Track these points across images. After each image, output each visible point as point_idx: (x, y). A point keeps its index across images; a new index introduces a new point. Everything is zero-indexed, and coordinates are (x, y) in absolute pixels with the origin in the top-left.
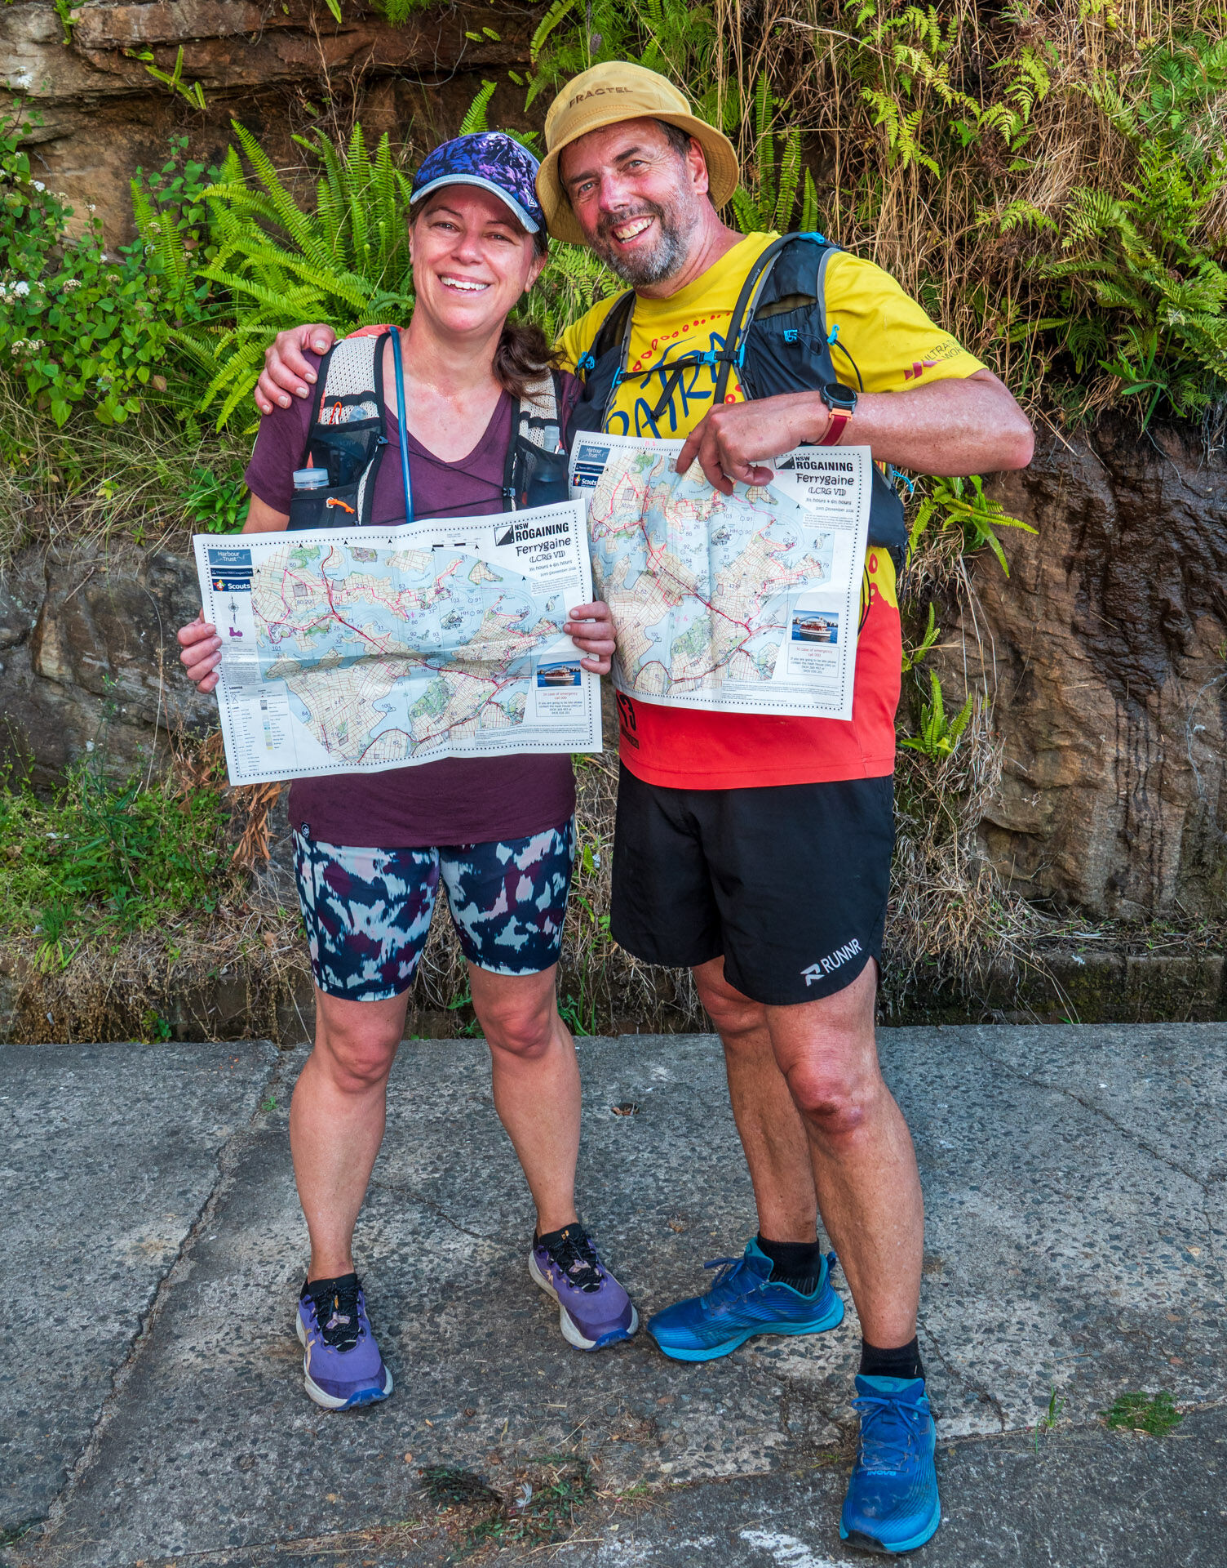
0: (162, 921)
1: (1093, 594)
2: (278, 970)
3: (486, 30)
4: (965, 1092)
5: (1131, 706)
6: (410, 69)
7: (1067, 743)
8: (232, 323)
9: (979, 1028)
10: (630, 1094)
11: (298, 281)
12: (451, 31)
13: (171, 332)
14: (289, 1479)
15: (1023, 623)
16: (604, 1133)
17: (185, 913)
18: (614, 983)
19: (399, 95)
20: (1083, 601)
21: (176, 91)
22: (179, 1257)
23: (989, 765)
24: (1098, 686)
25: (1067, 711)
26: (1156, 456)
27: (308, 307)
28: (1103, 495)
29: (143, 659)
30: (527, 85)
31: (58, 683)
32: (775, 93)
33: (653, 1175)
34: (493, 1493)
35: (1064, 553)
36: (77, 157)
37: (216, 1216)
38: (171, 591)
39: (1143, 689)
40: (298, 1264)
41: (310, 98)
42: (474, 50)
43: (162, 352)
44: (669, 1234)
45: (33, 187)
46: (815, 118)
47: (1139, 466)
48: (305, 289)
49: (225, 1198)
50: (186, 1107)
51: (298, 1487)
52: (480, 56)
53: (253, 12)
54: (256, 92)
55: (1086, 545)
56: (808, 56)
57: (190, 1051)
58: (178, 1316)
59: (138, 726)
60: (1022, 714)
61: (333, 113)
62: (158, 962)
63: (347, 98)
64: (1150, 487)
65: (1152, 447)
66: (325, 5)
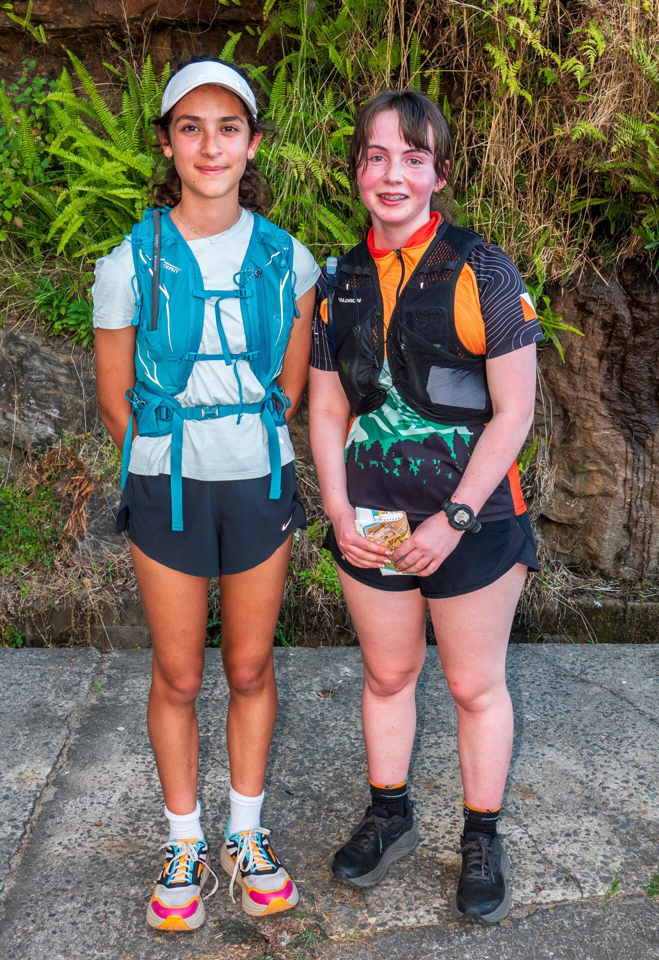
0: (16, 570)
1: (614, 374)
2: (93, 601)
4: (539, 685)
5: (635, 446)
6: (181, 22)
7: (594, 468)
8: (65, 185)
9: (544, 646)
10: (328, 683)
11: (110, 158)
13: (26, 189)
14: (130, 928)
15: (570, 392)
16: (314, 709)
17: (31, 565)
18: (307, 614)
19: (173, 39)
20: (608, 379)
21: (26, 30)
22: (47, 785)
23: (547, 481)
24: (615, 433)
25: (595, 449)
26: (657, 288)
27: (116, 175)
28: (624, 312)
29: (3, 402)
30: (258, 37)
32: (423, 47)
33: (347, 735)
34: (263, 936)
35: (598, 348)
37: (68, 759)
38: (22, 358)
39: (643, 436)
40: (125, 790)
41: (114, 39)
42: (223, 11)
43: (19, 202)
44: (361, 773)
46: (448, 64)
47: (648, 295)
48: (114, 163)
49: (73, 747)
50: (44, 689)
51: (136, 932)
52: (227, 15)
54: (80, 33)
55: (612, 343)
56: (446, 23)
57: (43, 653)
58: (49, 822)
60: (567, 449)
61: (130, 49)
62: (14, 596)
63: (139, 39)
64: (654, 308)
65: (656, 283)
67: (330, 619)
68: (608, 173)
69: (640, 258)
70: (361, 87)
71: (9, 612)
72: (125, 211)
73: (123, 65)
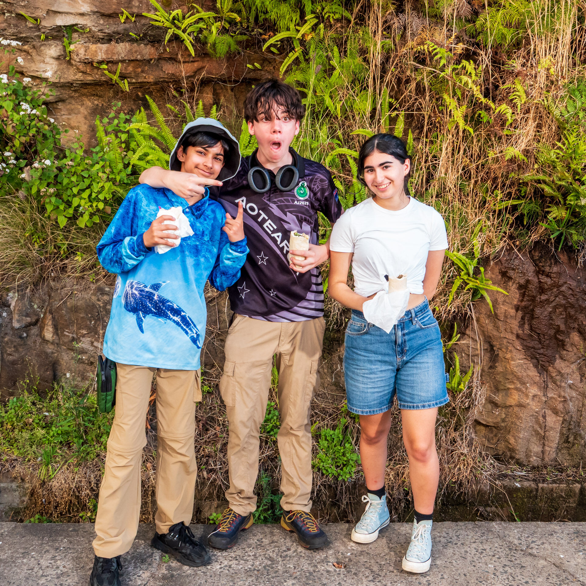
1: (526, 321)
3: (256, 64)
5: (541, 371)
6: (222, 78)
7: (512, 387)
12: (240, 63)
13: (115, 188)
19: (215, 90)
20: (522, 324)
21: (116, 82)
23: (480, 396)
24: (527, 362)
25: (513, 373)
26: (557, 262)
28: (534, 278)
29: (93, 334)
31: (53, 343)
32: (391, 97)
35: (515, 303)
36: (68, 110)
38: (106, 303)
39: (546, 364)
41: (175, 89)
42: (250, 72)
43: (110, 195)
45: (49, 121)
47: (550, 266)
52: (252, 75)
53: (153, 50)
54: (152, 85)
55: (525, 299)
59: (88, 364)
60: (493, 373)
61: (186, 96)
62: (96, 476)
63: (192, 90)
64: (555, 276)
65: (556, 258)
66: (186, 48)
67: (326, 495)
69: (544, 240)
70: (347, 123)
71: (92, 488)
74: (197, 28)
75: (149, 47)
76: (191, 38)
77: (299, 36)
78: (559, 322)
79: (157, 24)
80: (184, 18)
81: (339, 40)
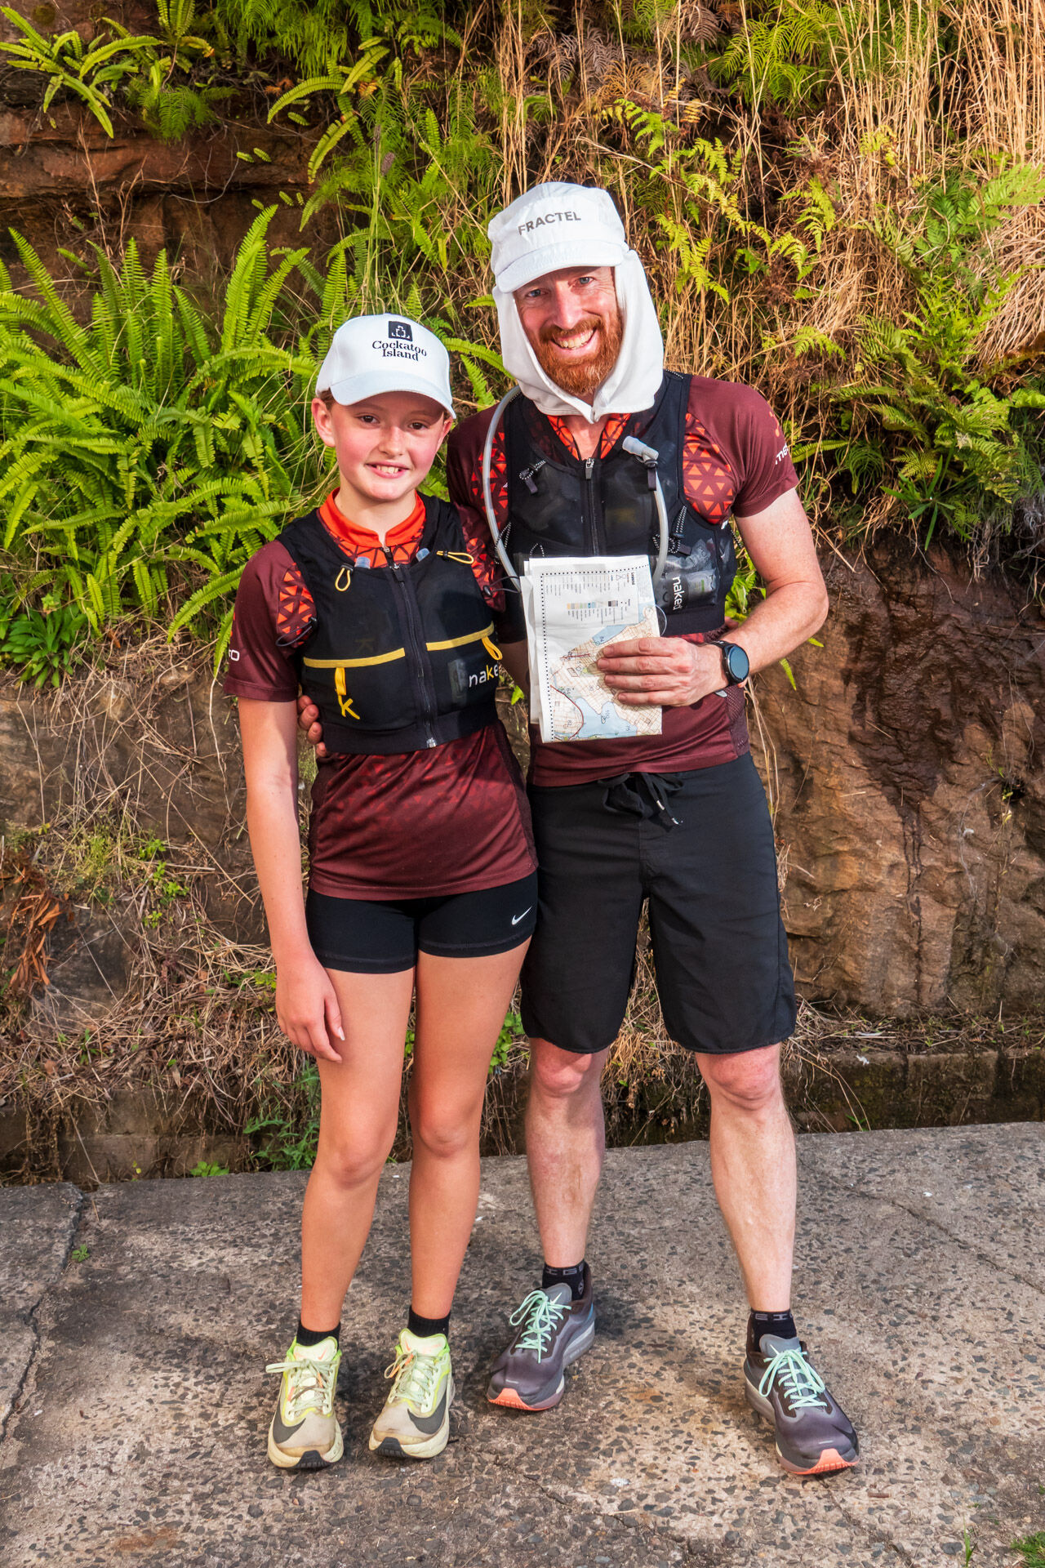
1: (868, 704)
2: (61, 1098)
3: (257, 151)
5: (906, 811)
6: (180, 186)
7: (846, 848)
11: (75, 393)
12: (222, 150)
15: (803, 733)
19: (166, 214)
20: (860, 711)
24: (875, 793)
25: (844, 818)
26: (926, 572)
27: (86, 419)
28: (879, 609)
30: (299, 208)
35: (842, 665)
39: (916, 795)
41: (76, 213)
42: (244, 170)
47: (913, 582)
48: (82, 400)
52: (250, 176)
53: (18, 125)
54: (20, 205)
55: (862, 657)
60: (803, 821)
61: (101, 228)
63: (114, 213)
64: (923, 602)
65: (924, 564)
66: (95, 120)
68: (847, 405)
69: (898, 527)
72: (102, 474)
73: (91, 252)
74: (118, 72)
75: (9, 117)
76: (104, 97)
77: (348, 86)
78: (940, 703)
79: (24, 65)
80: (85, 50)
81: (438, 94)
